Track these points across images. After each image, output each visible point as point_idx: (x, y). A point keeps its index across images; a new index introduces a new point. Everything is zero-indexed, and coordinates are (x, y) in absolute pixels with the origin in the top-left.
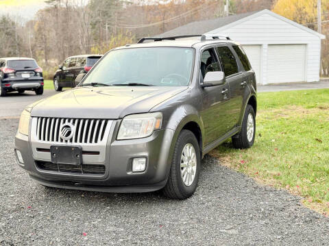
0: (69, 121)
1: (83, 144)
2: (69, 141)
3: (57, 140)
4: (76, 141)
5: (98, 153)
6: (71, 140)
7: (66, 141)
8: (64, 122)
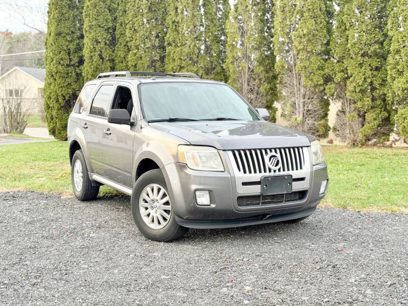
0: (271, 151)
1: (290, 172)
2: (277, 171)
3: (265, 171)
4: (284, 170)
5: (303, 179)
6: (279, 170)
7: (275, 171)
8: (266, 153)
